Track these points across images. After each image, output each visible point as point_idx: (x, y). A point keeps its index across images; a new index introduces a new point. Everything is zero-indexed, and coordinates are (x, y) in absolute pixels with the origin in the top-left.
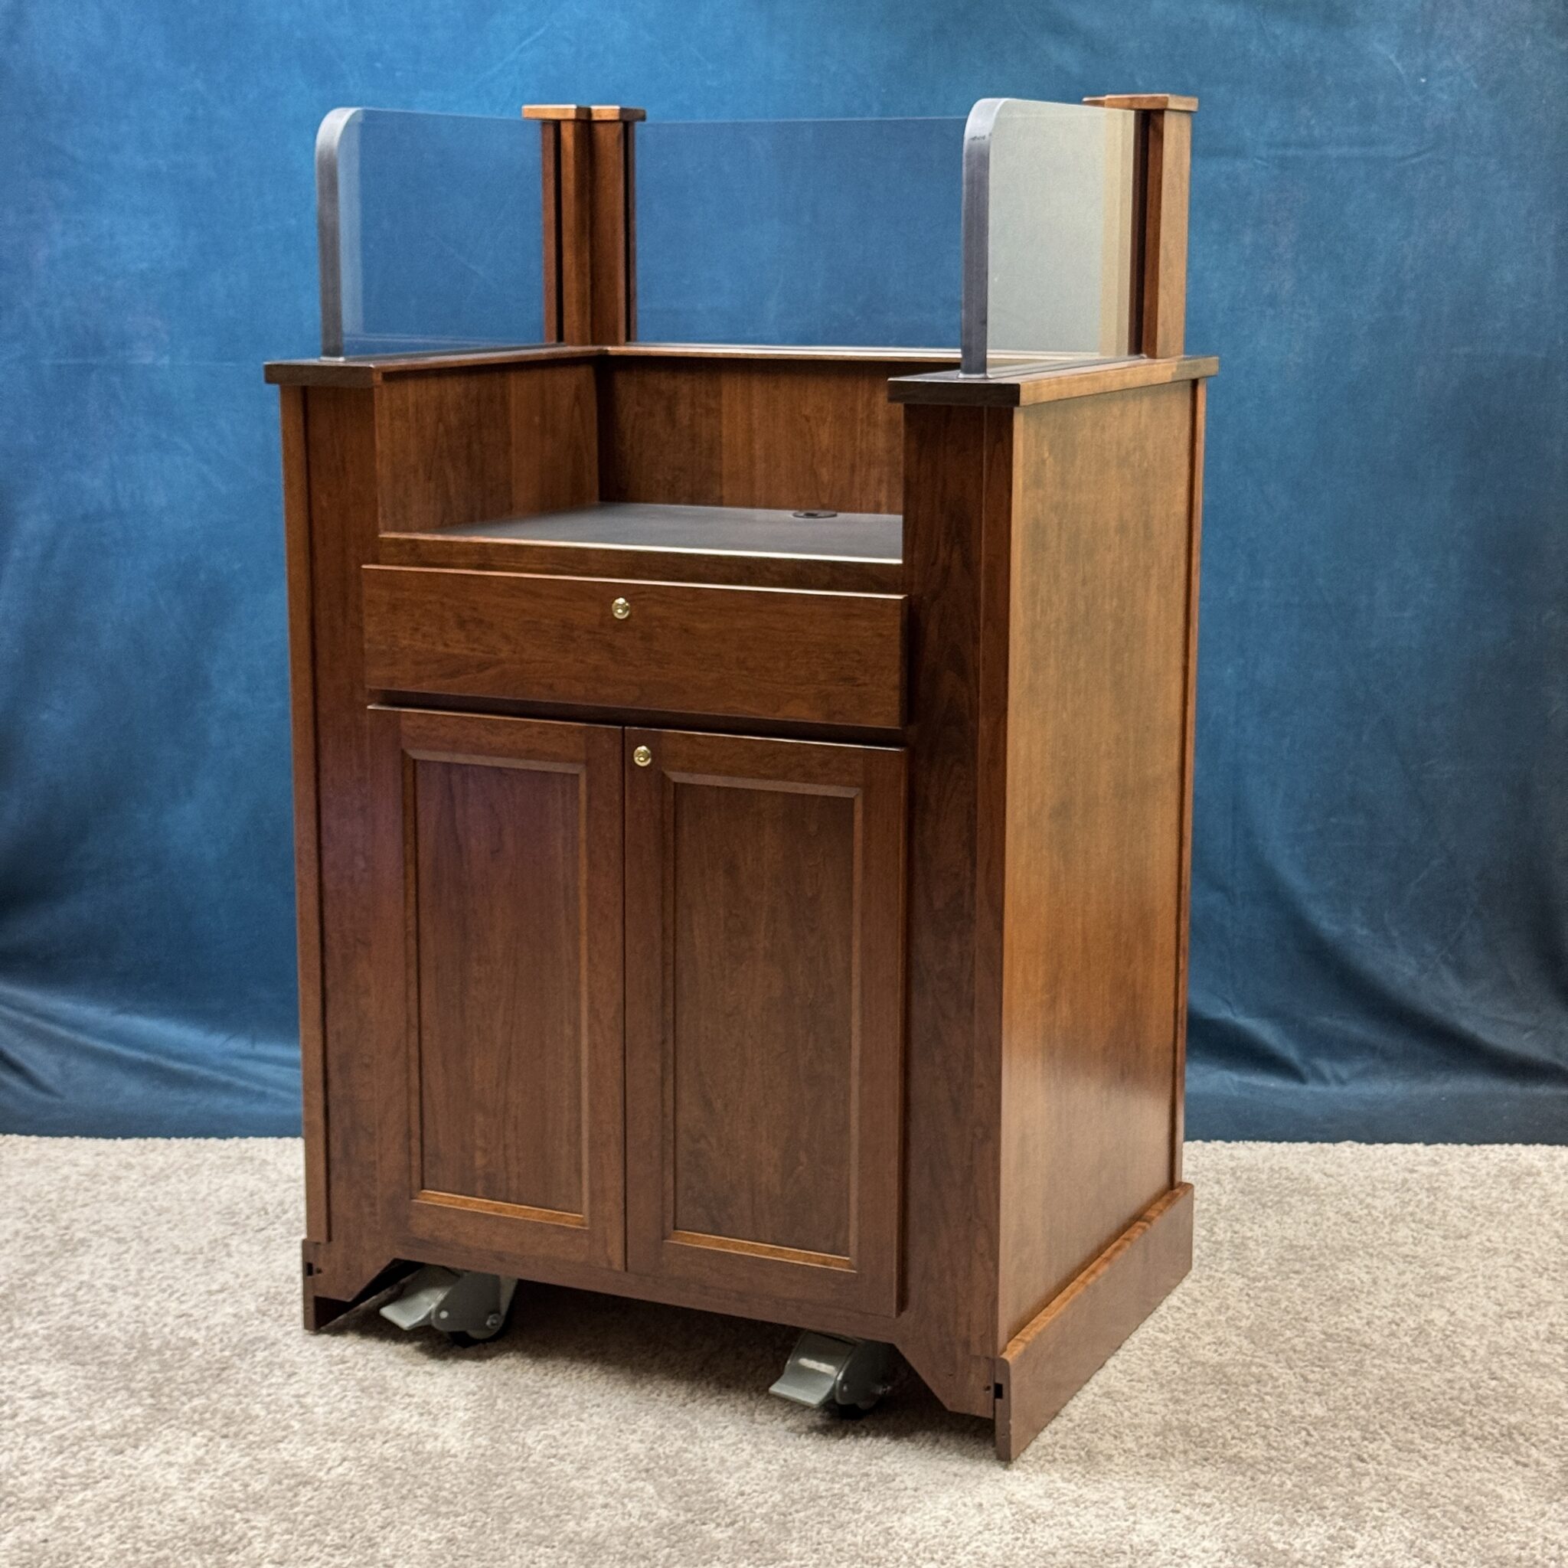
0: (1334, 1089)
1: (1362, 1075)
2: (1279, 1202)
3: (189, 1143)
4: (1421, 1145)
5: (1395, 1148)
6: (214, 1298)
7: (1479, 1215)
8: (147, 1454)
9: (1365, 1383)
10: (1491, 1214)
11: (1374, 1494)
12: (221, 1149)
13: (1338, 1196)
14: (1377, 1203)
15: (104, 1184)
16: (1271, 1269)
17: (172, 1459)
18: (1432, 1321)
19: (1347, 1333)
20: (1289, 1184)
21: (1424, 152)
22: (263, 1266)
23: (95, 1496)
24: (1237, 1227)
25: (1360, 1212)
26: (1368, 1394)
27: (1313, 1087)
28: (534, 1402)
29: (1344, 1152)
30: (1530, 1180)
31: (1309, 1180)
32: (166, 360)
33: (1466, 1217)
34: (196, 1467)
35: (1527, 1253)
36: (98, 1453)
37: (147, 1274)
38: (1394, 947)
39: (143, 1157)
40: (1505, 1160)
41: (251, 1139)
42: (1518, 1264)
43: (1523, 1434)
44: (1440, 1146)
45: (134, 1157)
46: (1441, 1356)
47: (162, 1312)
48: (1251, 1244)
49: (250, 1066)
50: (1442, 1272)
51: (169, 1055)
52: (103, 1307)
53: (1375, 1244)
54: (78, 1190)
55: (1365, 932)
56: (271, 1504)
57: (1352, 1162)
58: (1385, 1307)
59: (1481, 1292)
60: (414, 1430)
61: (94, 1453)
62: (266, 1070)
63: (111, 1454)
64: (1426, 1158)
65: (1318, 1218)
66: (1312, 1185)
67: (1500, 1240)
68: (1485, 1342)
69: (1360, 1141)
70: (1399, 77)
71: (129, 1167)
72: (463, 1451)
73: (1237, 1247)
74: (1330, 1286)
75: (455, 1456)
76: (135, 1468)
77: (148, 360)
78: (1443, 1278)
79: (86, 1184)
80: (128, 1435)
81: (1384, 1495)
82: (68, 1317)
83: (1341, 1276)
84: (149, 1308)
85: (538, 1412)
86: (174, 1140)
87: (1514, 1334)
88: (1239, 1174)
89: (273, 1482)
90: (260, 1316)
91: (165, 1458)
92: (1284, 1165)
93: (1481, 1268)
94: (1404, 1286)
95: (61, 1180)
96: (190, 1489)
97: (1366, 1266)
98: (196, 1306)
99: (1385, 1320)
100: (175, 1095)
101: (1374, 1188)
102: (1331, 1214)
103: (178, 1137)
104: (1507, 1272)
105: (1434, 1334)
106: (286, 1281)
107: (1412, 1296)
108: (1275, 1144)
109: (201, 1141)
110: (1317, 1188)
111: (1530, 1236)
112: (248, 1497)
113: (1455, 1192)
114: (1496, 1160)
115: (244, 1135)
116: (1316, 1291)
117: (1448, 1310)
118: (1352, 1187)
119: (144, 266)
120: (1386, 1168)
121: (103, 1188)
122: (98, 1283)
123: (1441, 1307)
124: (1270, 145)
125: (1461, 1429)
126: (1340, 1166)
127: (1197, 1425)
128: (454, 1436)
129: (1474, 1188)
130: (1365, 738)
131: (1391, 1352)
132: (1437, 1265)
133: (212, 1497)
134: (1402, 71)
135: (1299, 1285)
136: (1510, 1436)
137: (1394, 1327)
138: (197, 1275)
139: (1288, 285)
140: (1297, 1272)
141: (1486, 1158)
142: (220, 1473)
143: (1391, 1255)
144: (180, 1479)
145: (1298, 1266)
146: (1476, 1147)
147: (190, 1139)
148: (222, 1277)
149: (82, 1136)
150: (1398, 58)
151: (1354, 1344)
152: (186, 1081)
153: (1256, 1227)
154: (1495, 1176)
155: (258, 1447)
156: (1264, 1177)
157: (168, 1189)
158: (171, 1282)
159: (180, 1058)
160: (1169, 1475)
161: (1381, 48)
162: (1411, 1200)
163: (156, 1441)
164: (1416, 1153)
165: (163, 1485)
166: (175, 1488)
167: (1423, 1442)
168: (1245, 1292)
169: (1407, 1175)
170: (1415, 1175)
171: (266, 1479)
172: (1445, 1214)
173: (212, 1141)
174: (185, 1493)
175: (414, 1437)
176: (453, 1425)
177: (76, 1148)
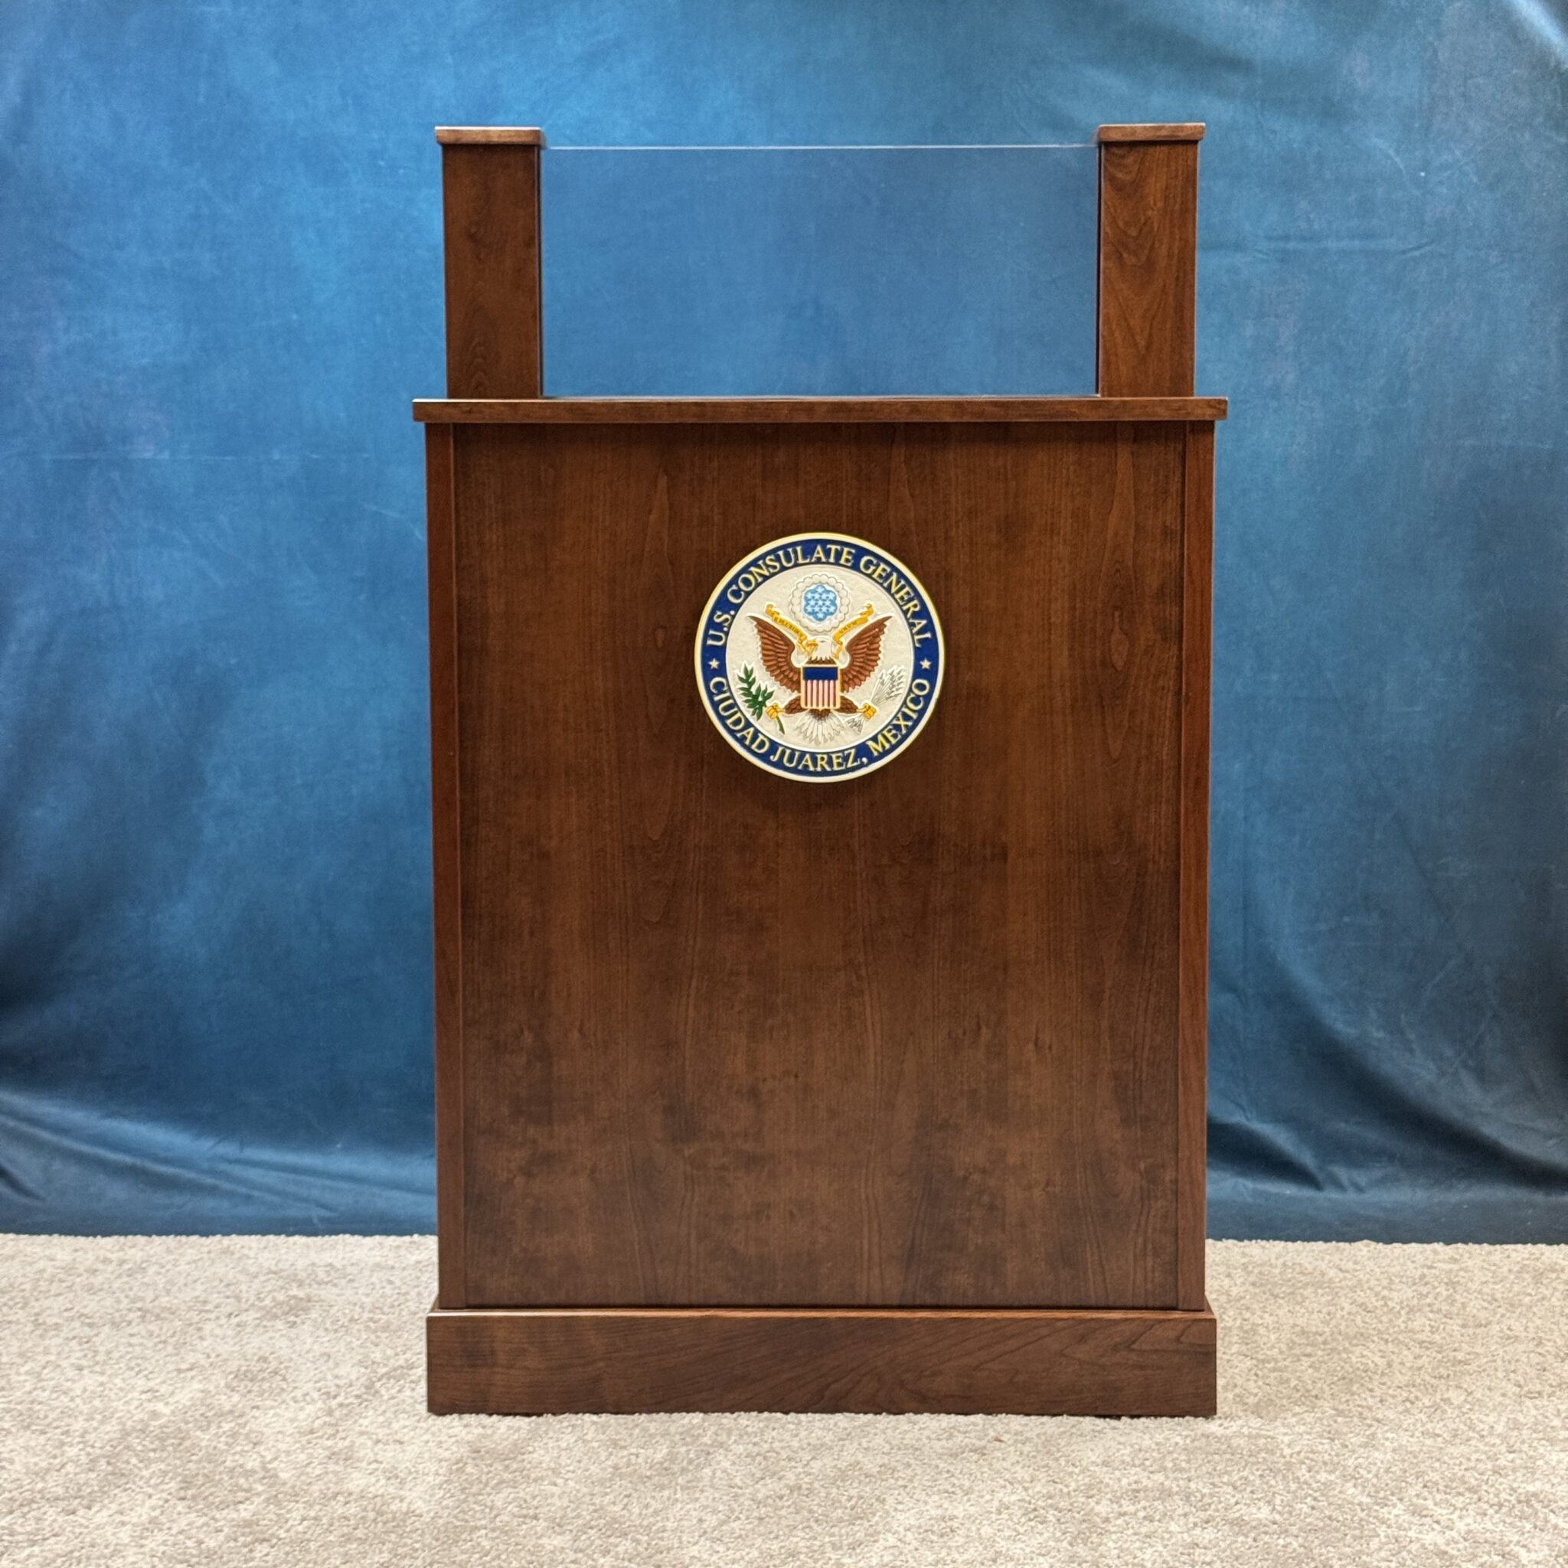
0: (1351, 1196)
1: (1381, 1182)
2: (1292, 1293)
3: (171, 1241)
4: (1441, 1244)
5: (1414, 1247)
6: (182, 1375)
7: (1499, 1307)
8: (99, 1514)
9: (1377, 1454)
10: (1512, 1305)
11: (1383, 1554)
12: (202, 1245)
13: (1353, 1289)
14: (1394, 1295)
15: (80, 1275)
16: (1281, 1352)
17: (125, 1519)
18: (1449, 1399)
19: (1359, 1409)
20: (1302, 1278)
21: (1426, 244)
22: (236, 1348)
23: (42, 1551)
24: (1247, 1315)
25: (1376, 1304)
26: (1379, 1464)
27: (1330, 1195)
28: (507, 1467)
29: (1360, 1250)
30: (1554, 1276)
31: (1323, 1274)
32: (166, 455)
33: (1486, 1309)
34: (151, 1526)
35: (1549, 1340)
36: (49, 1513)
37: (115, 1355)
38: (1412, 1051)
39: (121, 1254)
40: (1528, 1259)
41: (234, 1236)
42: (1539, 1350)
43: (1542, 1501)
44: (1460, 1245)
45: (112, 1252)
46: (1456, 1430)
47: (128, 1388)
48: (1262, 1331)
49: (237, 1170)
50: (1460, 1356)
51: (157, 1159)
52: (69, 1384)
53: (1391, 1331)
54: (52, 1282)
55: (1381, 1034)
56: (225, 1559)
57: (1369, 1259)
58: (1399, 1387)
59: (1500, 1375)
60: (380, 1493)
61: (45, 1513)
62: (254, 1174)
63: (62, 1514)
64: (1446, 1257)
65: (1332, 1309)
66: (1326, 1279)
67: (1522, 1329)
68: (1504, 1419)
69: (1378, 1241)
70: (1399, 171)
71: (106, 1261)
72: (428, 1512)
73: (1246, 1332)
74: (1342, 1368)
75: (421, 1516)
76: (87, 1527)
77: (148, 455)
78: (1460, 1362)
79: (61, 1276)
80: (83, 1498)
81: (1393, 1555)
82: (30, 1393)
83: (1354, 1359)
84: (115, 1385)
85: (510, 1476)
86: (154, 1237)
87: (1534, 1412)
88: (1250, 1268)
89: (228, 1539)
90: (228, 1392)
91: (119, 1518)
92: (1298, 1261)
93: (1501, 1354)
94: (1420, 1369)
95: (35, 1273)
96: (142, 1546)
97: (1380, 1351)
98: (164, 1382)
99: (1400, 1399)
100: (159, 1198)
101: (1391, 1282)
102: (1346, 1306)
103: (160, 1234)
104: (1528, 1357)
105: (1450, 1411)
106: (258, 1361)
107: (1427, 1378)
108: (1290, 1244)
109: (183, 1238)
110: (1331, 1281)
111: (1553, 1326)
112: (201, 1553)
113: (1474, 1286)
114: (1519, 1259)
115: (226, 1233)
116: (1328, 1372)
117: (1466, 1390)
118: (1368, 1281)
119: (145, 361)
120: (1404, 1264)
121: (78, 1280)
122: (64, 1364)
123: (1458, 1387)
124: (1269, 238)
125: (1476, 1496)
126: (1356, 1263)
127: (1198, 1490)
128: (420, 1498)
129: (1495, 1283)
130: (1378, 836)
131: (1405, 1426)
132: (1455, 1350)
133: (163, 1553)
134: (1402, 166)
135: (1310, 1367)
136: (1528, 1502)
137: (1408, 1405)
138: (166, 1356)
139: (1291, 378)
140: (1309, 1355)
141: (1508, 1257)
142: (174, 1532)
143: (1407, 1340)
144: (132, 1536)
145: (1309, 1350)
146: (1498, 1247)
147: (172, 1237)
148: (191, 1358)
149: (61, 1233)
150: (1397, 151)
151: (1365, 1419)
152: (171, 1184)
153: (1266, 1316)
154: (1518, 1272)
155: (217, 1507)
156: (1277, 1271)
157: (146, 1280)
158: (139, 1361)
159: (166, 1161)
160: (1167, 1536)
161: (1380, 143)
162: (1428, 1293)
163: (111, 1502)
164: (1435, 1252)
165: (115, 1542)
166: (126, 1545)
167: (1436, 1508)
168: (1253, 1372)
169: (1425, 1271)
170: (1433, 1271)
171: (221, 1537)
172: (1464, 1306)
173: (194, 1238)
174: (135, 1550)
175: (379, 1498)
176: (420, 1488)
177: (55, 1245)
